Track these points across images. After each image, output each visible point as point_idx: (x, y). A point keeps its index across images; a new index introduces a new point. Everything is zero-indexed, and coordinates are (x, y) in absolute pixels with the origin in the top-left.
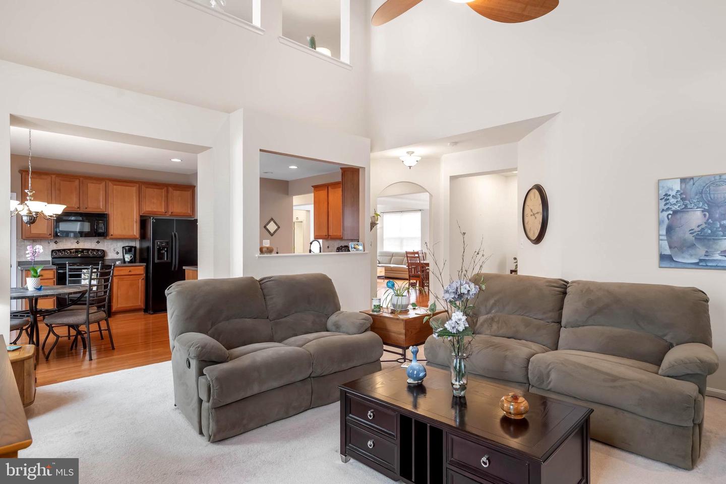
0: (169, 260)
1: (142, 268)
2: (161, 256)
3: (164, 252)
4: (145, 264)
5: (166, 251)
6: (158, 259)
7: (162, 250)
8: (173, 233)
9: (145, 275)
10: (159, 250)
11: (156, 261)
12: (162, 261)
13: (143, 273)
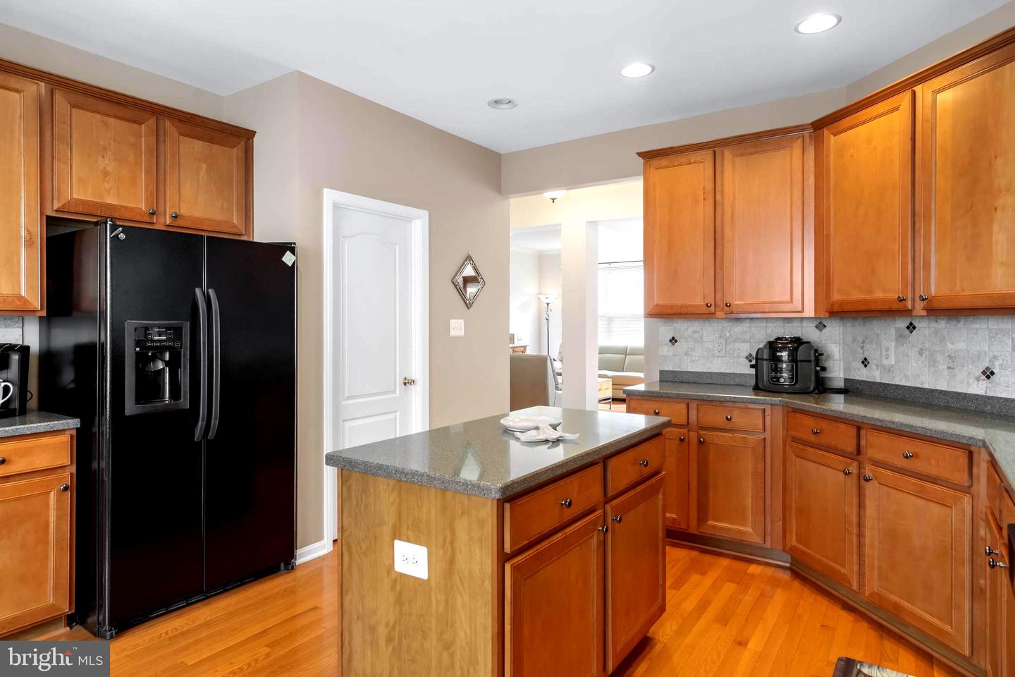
0: (185, 403)
1: (65, 438)
2: (148, 386)
3: (160, 365)
4: (74, 423)
5: (167, 364)
6: (138, 401)
7: (154, 359)
8: (198, 291)
9: (73, 469)
10: (142, 360)
11: (130, 408)
12: (157, 405)
13: (66, 461)
